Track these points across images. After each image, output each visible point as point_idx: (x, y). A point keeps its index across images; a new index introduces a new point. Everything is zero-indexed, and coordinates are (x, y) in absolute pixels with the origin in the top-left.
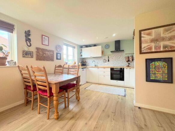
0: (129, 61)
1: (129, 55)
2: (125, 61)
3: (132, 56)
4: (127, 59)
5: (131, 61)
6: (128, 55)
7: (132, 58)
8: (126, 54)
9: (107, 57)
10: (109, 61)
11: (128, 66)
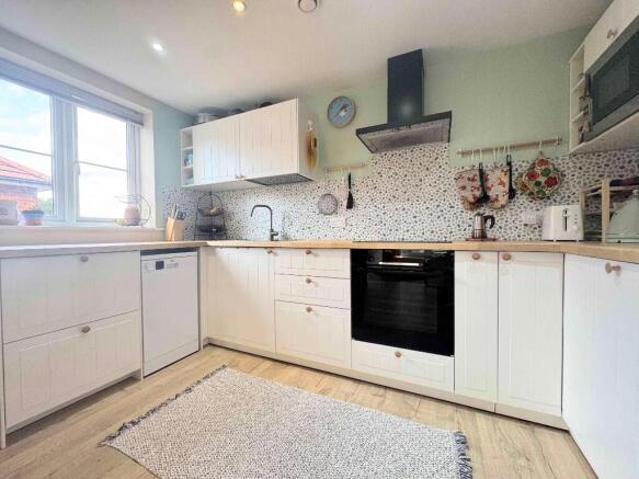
0: (483, 199)
1: (488, 161)
2: (459, 205)
3: (509, 164)
4: (469, 185)
5: (503, 200)
6: (474, 160)
7: (506, 180)
8: (464, 153)
9: (344, 177)
10: (350, 204)
11: (483, 237)
